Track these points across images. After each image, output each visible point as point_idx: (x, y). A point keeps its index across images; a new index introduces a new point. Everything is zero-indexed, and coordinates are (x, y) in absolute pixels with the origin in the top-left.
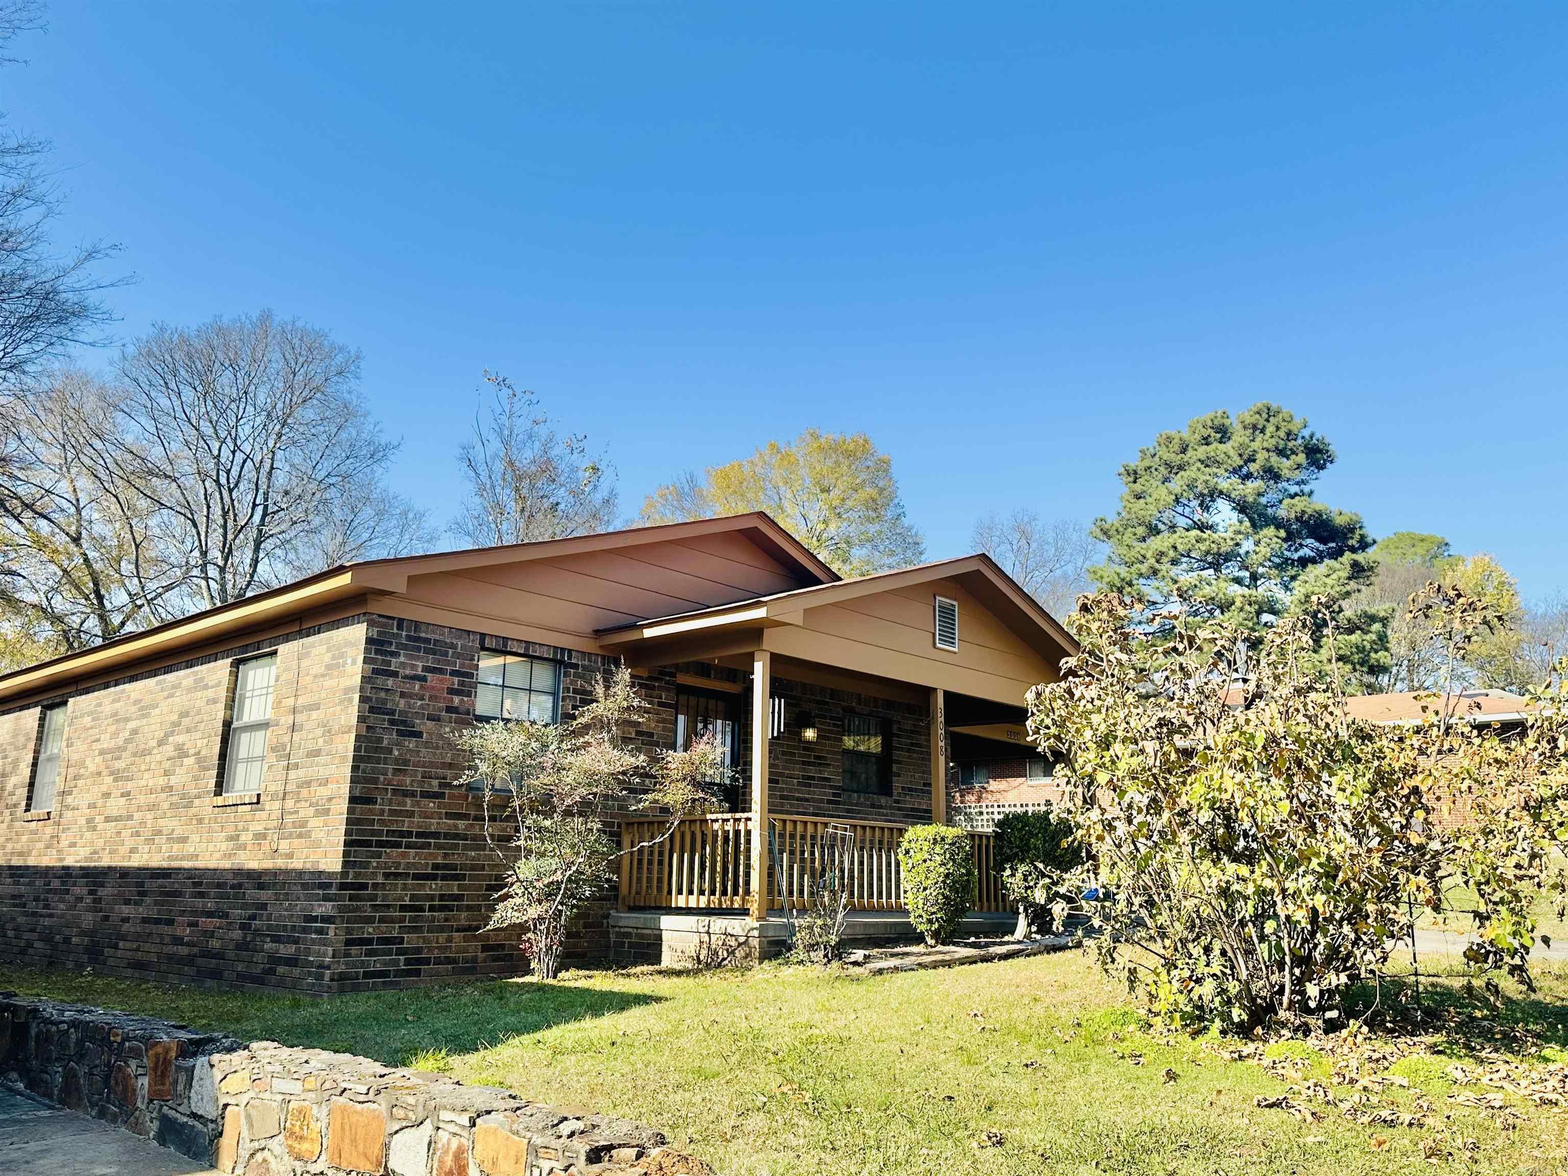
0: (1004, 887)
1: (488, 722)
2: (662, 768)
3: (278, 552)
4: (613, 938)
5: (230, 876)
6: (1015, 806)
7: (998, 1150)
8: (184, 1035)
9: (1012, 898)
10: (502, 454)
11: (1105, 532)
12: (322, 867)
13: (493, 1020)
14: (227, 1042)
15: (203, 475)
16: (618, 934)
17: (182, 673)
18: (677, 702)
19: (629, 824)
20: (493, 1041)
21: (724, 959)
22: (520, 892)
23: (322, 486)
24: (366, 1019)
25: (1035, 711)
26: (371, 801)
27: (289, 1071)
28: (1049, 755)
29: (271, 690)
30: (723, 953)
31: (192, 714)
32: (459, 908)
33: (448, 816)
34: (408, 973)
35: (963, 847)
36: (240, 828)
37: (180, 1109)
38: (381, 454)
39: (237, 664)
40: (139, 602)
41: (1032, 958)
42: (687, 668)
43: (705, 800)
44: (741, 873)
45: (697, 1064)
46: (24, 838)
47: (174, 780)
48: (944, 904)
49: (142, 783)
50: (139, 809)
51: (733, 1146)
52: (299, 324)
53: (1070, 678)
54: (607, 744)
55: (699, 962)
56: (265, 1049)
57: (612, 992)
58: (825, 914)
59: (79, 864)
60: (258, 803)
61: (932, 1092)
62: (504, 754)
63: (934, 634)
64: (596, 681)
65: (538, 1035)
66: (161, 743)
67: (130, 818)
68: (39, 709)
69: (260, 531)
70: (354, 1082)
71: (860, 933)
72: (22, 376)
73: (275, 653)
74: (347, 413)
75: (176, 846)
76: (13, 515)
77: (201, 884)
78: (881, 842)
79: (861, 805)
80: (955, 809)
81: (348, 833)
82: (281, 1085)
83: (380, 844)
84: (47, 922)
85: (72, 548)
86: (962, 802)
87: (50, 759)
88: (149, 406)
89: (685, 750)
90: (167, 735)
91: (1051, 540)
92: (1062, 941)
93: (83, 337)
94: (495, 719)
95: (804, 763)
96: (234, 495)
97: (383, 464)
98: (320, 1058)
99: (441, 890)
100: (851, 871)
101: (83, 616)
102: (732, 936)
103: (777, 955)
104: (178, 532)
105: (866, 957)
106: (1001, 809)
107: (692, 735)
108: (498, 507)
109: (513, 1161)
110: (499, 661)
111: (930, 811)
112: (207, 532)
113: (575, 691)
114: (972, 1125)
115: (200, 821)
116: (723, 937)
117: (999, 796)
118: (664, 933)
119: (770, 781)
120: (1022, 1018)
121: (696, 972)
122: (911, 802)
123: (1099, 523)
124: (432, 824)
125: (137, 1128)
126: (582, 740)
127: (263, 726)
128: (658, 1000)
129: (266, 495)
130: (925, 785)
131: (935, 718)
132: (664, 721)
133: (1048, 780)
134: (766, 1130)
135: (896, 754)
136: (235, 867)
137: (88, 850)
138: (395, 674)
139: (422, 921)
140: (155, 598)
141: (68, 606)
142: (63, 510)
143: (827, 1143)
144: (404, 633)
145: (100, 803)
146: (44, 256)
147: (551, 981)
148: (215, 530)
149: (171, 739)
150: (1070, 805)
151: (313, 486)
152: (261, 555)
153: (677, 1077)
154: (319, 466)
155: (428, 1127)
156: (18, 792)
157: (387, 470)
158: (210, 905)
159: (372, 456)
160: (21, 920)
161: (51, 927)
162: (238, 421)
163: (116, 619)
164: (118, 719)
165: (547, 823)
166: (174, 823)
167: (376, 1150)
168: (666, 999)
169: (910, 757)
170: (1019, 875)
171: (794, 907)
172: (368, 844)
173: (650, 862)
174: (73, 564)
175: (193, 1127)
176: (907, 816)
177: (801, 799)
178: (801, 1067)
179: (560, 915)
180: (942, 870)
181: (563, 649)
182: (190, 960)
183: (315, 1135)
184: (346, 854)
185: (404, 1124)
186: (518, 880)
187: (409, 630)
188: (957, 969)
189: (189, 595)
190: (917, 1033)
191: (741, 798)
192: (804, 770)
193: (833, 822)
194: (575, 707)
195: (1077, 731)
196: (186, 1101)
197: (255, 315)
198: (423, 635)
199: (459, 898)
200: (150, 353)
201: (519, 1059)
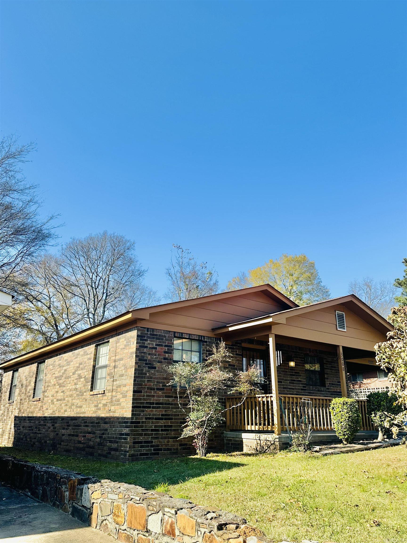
0: (372, 421)
1: (177, 363)
2: (238, 378)
3: (111, 308)
4: (225, 442)
5: (96, 419)
6: (374, 389)
7: (378, 528)
8: (80, 477)
9: (376, 425)
10: (179, 271)
11: (400, 284)
12: (125, 416)
13: (184, 472)
14: (94, 480)
15: (87, 285)
16: (227, 440)
17: (80, 350)
18: (242, 353)
19: (228, 399)
20: (184, 480)
21: (266, 450)
22: (191, 424)
23: (124, 285)
24: (141, 471)
25: (378, 353)
26: (140, 392)
27: (113, 491)
28: (385, 370)
29: (108, 354)
30: (266, 448)
31: (83, 363)
32: (171, 430)
33: (166, 397)
34: (154, 454)
35: (355, 406)
36: (99, 402)
37: (79, 504)
38: (142, 274)
39: (97, 346)
40: (68, 327)
41: (386, 448)
42: (245, 341)
43: (255, 390)
44: (270, 417)
45: (258, 490)
46: (32, 407)
47: (78, 386)
48: (349, 428)
49: (68, 388)
50: (67, 397)
51: (273, 524)
52: (116, 234)
53: (391, 340)
54: (218, 370)
55: (257, 451)
56: (106, 482)
57: (226, 462)
58: (303, 432)
59: (49, 416)
60: (104, 393)
61: (349, 503)
62: (183, 374)
63: (336, 325)
64: (213, 347)
65: (200, 478)
66: (74, 374)
67: (64, 399)
68: (37, 364)
69: (105, 301)
70: (135, 496)
71: (317, 439)
72: (32, 257)
73: (108, 342)
74: (131, 261)
75: (78, 409)
76: (30, 301)
77: (86, 422)
78: (323, 404)
79: (314, 390)
80: (351, 391)
81: (133, 403)
82: (111, 496)
83: (144, 407)
84: (39, 435)
85: (48, 311)
86: (353, 388)
87: (40, 380)
88: (70, 264)
89: (247, 371)
90: (75, 371)
91: (379, 288)
92: (397, 442)
93: (50, 244)
94: (180, 361)
95: (291, 375)
96: (97, 290)
97: (143, 277)
98: (124, 486)
99: (165, 424)
100: (312, 416)
101: (52, 332)
102: (269, 441)
103: (286, 448)
104: (80, 303)
105: (320, 449)
106: (369, 390)
107: (249, 365)
108: (179, 289)
109: (191, 528)
110: (180, 341)
111: (341, 392)
112: (89, 303)
113: (207, 351)
114: (367, 517)
115: (86, 400)
116: (265, 441)
117: (368, 385)
118: (243, 439)
119: (279, 382)
120: (384, 473)
121: (256, 455)
122: (333, 389)
123: (397, 281)
124: (160, 400)
125: (65, 510)
126: (209, 368)
127: (105, 367)
128: (243, 465)
129: (107, 289)
130: (338, 382)
131: (339, 356)
132: (238, 360)
133: (386, 379)
134: (285, 517)
135: (326, 371)
136: (97, 416)
137: (52, 411)
138: (146, 347)
139: (159, 435)
140: (73, 325)
141: (47, 329)
142: (45, 299)
143: (309, 523)
144: (149, 333)
145: (55, 395)
146: (38, 219)
147: (204, 457)
148: (92, 302)
149: (77, 372)
150: (396, 389)
151: (121, 285)
152: (106, 309)
153: (251, 496)
154: (123, 279)
155: (161, 513)
156: (31, 392)
157: (144, 279)
158: (89, 429)
159: (139, 274)
160: (32, 435)
161: (41, 438)
162: (98, 266)
163: (62, 333)
164: (60, 366)
165: (199, 399)
166: (78, 401)
167: (143, 522)
168: (246, 465)
169: (331, 372)
170: (378, 416)
171: (291, 430)
172: (139, 407)
173: (237, 413)
174: (48, 316)
175: (83, 510)
176: (332, 394)
177: (290, 389)
178: (298, 492)
179: (206, 433)
180: (347, 415)
181: (202, 336)
182: (83, 449)
183: (123, 515)
184: (133, 411)
185: (153, 512)
186: (191, 420)
187: (150, 332)
188: (356, 453)
189: (84, 324)
190: (341, 479)
191: (268, 388)
192: (291, 378)
193: (303, 397)
194: (207, 357)
195: (396, 360)
196: (80, 501)
197: (102, 232)
198: (155, 333)
199: (171, 426)
200: (70, 247)
201: (193, 487)
